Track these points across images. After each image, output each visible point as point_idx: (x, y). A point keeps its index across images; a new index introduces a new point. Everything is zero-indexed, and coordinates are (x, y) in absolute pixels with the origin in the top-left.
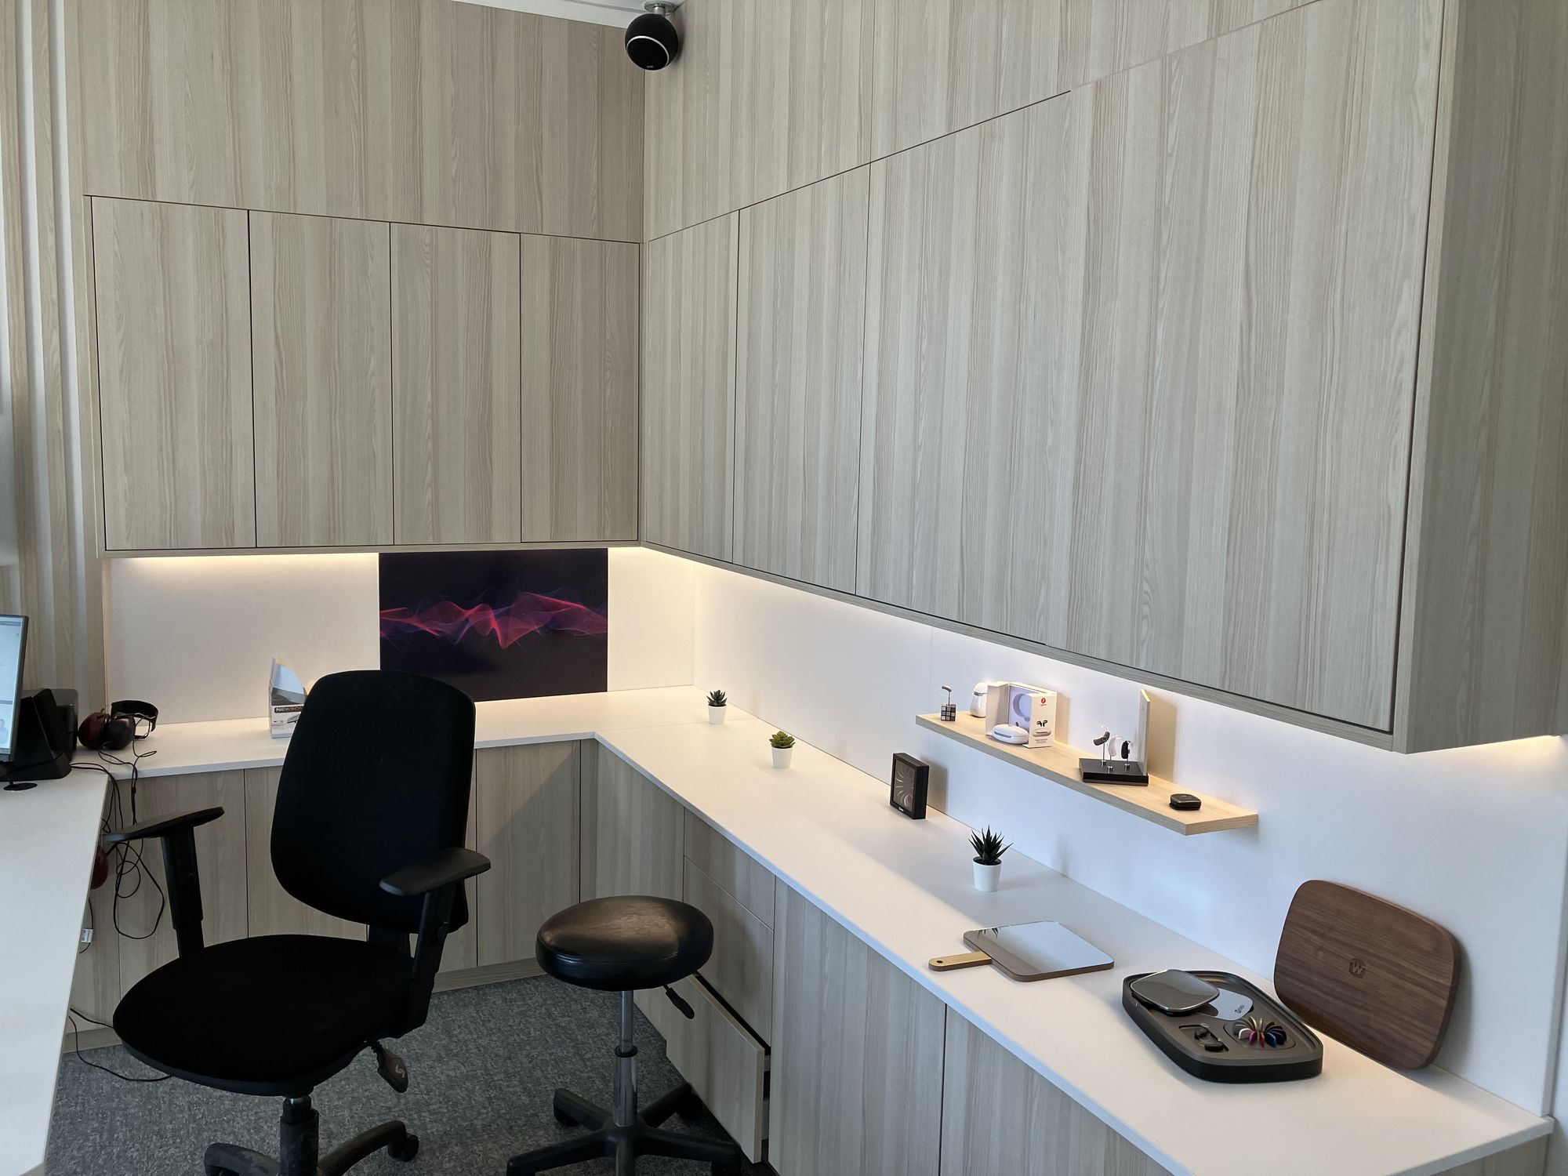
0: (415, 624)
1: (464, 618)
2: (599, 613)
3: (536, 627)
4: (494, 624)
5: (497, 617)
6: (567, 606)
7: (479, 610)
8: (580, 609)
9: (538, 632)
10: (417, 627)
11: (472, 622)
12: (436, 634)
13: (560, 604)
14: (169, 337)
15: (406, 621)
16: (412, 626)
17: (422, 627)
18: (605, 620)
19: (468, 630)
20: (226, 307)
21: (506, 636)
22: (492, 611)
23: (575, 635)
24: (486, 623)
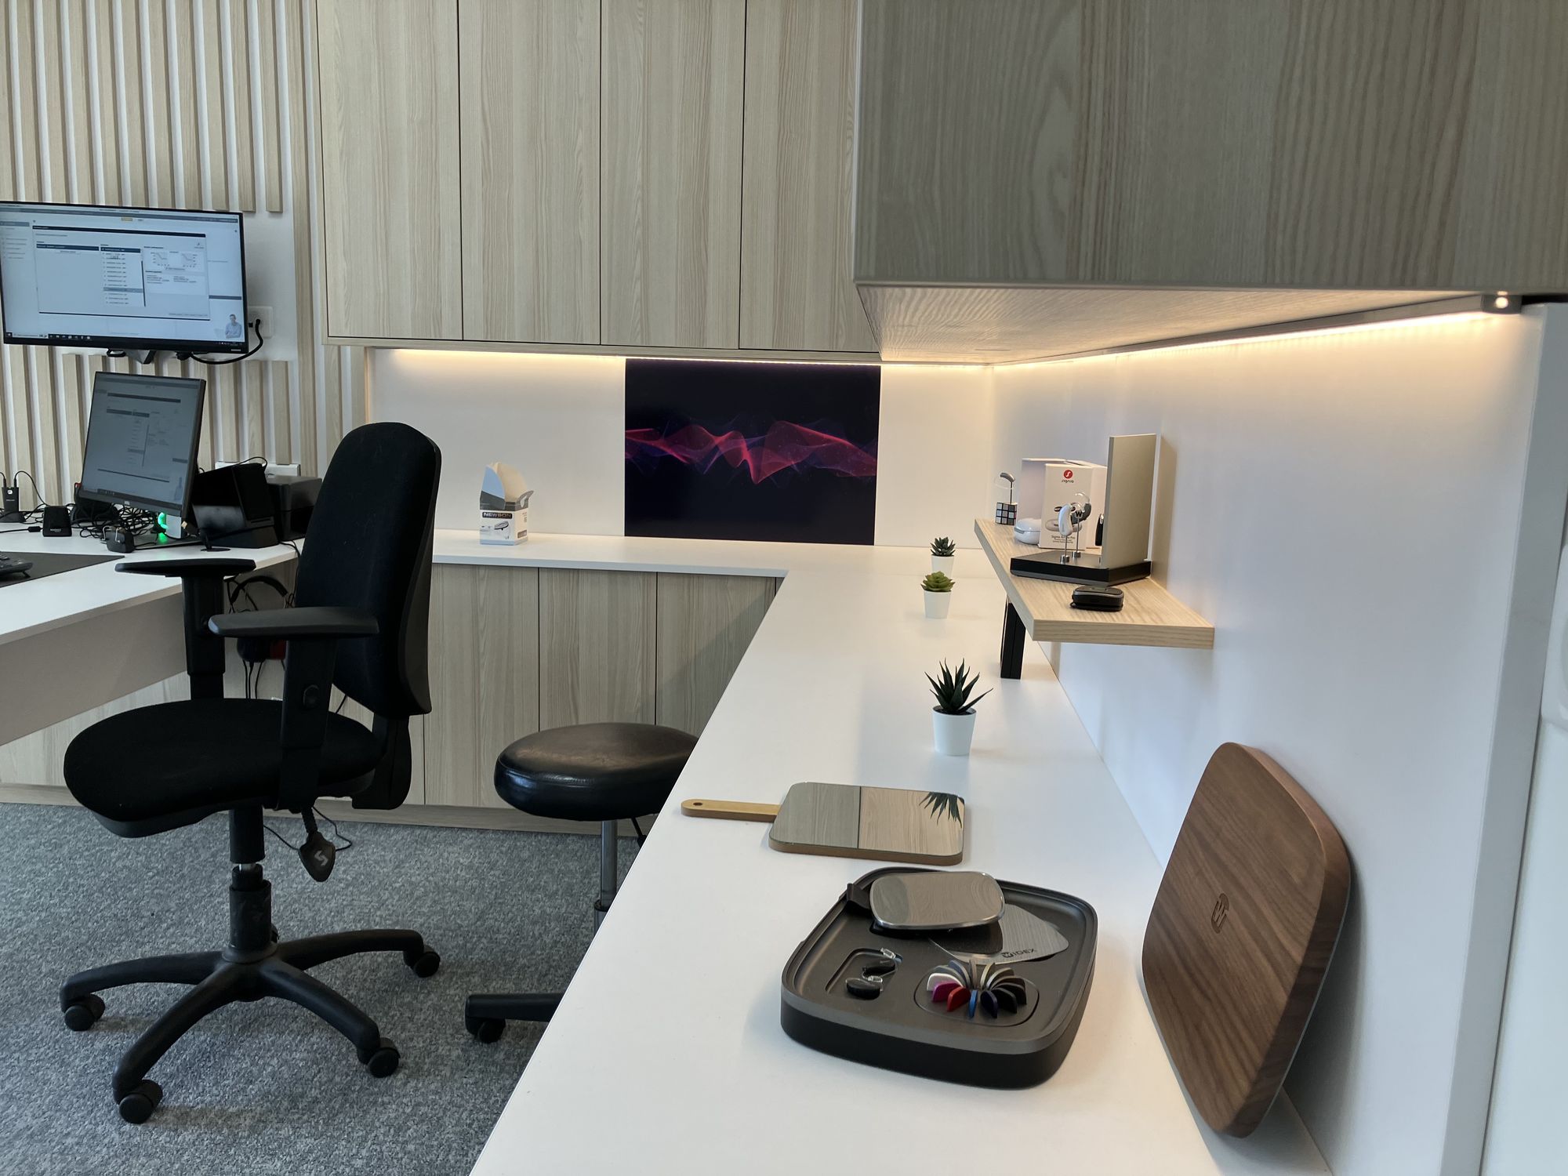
0: (662, 448)
1: (713, 446)
2: (867, 452)
3: (793, 463)
4: (746, 456)
5: (749, 447)
6: (828, 441)
7: (730, 437)
8: (844, 445)
9: (795, 467)
10: (663, 452)
11: (723, 450)
12: (684, 461)
13: (822, 438)
14: (383, 117)
15: (653, 443)
16: (659, 450)
17: (669, 452)
18: (874, 460)
19: (717, 458)
20: (435, 84)
21: (758, 470)
22: (743, 440)
23: (838, 475)
24: (738, 452)
